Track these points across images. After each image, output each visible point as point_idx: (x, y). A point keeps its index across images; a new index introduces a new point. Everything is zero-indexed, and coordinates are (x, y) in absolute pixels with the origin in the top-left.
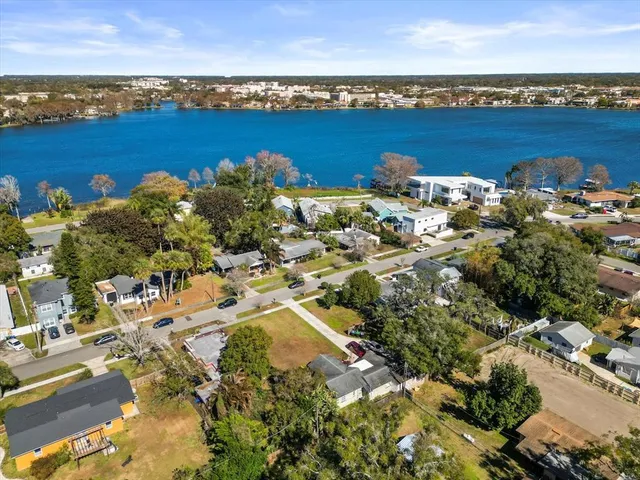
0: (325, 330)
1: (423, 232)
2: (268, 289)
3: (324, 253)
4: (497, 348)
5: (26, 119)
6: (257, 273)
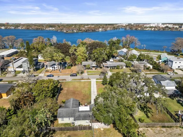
0: (94, 92)
1: (177, 68)
2: (91, 74)
3: (124, 67)
4: (171, 127)
5: (84, 30)
6: (94, 69)
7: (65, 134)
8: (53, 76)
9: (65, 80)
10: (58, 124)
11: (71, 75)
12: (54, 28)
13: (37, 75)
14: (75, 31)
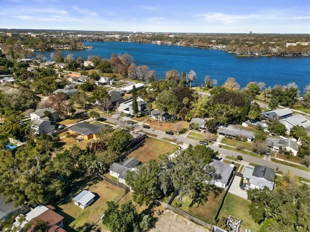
5: (275, 53)
6: (202, 131)
7: (107, 184)
8: (149, 128)
9: (156, 136)
10: (110, 175)
11: (167, 133)
12: (224, 47)
13: (136, 123)
14: (257, 54)
